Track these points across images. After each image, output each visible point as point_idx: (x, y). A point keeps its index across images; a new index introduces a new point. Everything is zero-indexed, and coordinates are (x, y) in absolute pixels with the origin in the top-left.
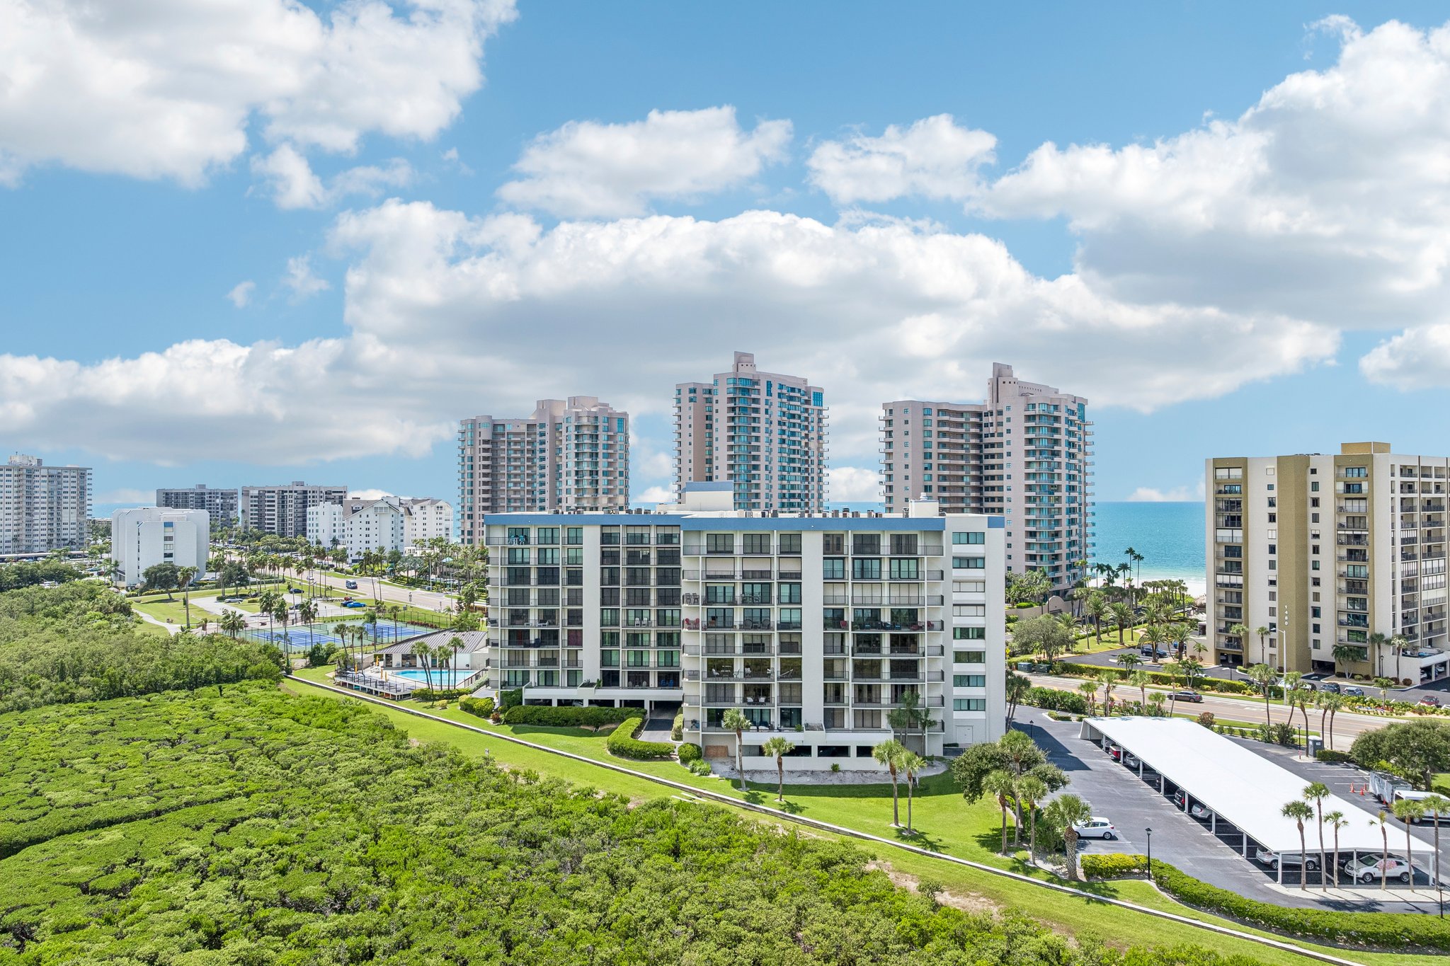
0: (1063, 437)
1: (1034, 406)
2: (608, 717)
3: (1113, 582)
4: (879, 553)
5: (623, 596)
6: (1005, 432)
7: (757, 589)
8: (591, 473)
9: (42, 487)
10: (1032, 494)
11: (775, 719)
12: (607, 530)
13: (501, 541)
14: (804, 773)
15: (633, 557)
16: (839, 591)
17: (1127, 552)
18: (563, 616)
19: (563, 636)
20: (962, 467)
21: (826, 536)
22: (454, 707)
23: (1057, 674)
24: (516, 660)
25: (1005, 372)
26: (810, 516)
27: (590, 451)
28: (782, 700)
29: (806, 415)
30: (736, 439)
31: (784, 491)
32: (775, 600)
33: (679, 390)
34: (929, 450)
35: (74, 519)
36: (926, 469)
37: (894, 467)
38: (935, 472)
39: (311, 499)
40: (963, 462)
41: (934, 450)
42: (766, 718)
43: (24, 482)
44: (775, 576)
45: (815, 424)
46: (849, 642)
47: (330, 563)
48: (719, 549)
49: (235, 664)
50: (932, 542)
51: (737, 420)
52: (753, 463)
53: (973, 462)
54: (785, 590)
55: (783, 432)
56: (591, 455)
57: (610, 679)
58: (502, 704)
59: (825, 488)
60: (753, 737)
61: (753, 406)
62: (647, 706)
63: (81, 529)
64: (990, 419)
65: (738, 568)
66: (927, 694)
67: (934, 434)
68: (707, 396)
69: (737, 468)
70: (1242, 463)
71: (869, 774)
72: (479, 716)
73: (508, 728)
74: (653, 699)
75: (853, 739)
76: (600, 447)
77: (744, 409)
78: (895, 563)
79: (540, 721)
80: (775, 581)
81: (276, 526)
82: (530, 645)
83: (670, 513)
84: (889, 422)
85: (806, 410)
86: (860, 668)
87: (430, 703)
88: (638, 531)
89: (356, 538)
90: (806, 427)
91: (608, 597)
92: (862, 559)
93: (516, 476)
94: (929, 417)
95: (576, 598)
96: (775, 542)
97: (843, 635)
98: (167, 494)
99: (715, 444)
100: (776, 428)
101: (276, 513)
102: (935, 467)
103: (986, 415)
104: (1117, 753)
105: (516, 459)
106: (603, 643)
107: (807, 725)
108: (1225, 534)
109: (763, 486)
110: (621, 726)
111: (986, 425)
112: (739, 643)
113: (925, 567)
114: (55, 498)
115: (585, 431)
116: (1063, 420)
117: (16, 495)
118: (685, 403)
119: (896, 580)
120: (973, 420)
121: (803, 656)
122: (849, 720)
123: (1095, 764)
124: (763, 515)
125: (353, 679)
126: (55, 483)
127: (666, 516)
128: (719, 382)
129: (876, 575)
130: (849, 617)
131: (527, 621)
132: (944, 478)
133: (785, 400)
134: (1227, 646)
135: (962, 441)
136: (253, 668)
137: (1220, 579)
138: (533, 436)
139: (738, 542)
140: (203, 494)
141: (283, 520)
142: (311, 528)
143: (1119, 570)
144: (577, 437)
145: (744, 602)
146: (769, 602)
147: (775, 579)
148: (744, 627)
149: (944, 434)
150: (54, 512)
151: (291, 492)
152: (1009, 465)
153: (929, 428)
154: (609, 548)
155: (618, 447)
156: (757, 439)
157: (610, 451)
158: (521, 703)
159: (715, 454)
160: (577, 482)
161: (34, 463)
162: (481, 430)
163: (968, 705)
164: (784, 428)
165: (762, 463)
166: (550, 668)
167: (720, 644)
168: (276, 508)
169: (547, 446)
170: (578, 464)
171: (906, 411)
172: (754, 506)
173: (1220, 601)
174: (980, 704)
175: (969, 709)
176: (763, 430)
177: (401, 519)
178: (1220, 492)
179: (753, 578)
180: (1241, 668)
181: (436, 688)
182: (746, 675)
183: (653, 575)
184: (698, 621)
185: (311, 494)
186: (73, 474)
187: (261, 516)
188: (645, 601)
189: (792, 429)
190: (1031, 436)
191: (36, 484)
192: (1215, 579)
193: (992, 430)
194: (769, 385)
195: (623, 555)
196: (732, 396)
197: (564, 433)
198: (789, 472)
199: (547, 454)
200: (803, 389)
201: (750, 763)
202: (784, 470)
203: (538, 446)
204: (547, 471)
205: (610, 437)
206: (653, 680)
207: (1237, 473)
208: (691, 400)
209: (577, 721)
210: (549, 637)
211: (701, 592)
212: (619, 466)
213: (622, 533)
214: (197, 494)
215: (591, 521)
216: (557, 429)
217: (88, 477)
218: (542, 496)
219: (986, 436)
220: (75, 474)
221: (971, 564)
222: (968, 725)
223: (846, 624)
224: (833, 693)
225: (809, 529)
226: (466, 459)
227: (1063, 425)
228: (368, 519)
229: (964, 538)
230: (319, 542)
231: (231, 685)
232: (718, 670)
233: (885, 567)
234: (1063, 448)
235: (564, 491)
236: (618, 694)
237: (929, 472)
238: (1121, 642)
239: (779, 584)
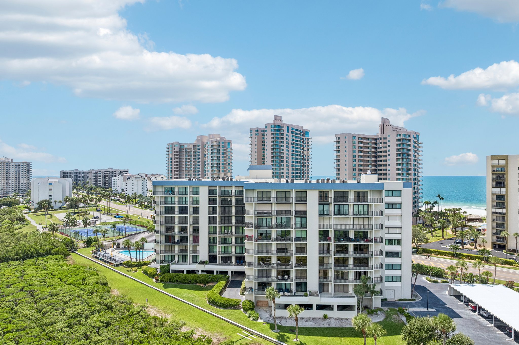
0: (412, 148)
1: (400, 135)
2: (210, 280)
3: (432, 209)
4: (348, 201)
5: (219, 220)
6: (387, 146)
7: (284, 220)
8: (217, 164)
9: (12, 170)
10: (399, 172)
11: (293, 287)
12: (211, 188)
13: (161, 194)
14: (309, 319)
15: (224, 201)
16: (327, 221)
17: (437, 196)
18: (190, 229)
19: (190, 239)
20: (368, 161)
21: (320, 192)
22: (140, 271)
23: (420, 254)
24: (168, 250)
25: (386, 121)
26: (310, 182)
27: (217, 155)
28: (296, 277)
29: (303, 141)
30: (274, 150)
31: (294, 171)
32: (293, 226)
33: (252, 131)
34: (355, 154)
35: (25, 182)
36: (354, 162)
37: (340, 161)
38: (357, 163)
39: (115, 174)
40: (369, 159)
41: (357, 154)
42: (288, 287)
43: (6, 168)
44: (293, 213)
45: (306, 144)
46: (332, 248)
47: (118, 198)
48: (264, 199)
49: (46, 248)
50: (376, 196)
51: (275, 142)
52: (281, 159)
53: (373, 159)
54: (298, 220)
55: (293, 147)
56: (217, 157)
57: (213, 259)
58: (161, 272)
59: (310, 170)
60: (282, 300)
61: (281, 136)
62: (230, 274)
63: (27, 185)
64: (380, 141)
65: (274, 209)
66: (374, 275)
67: (357, 147)
68: (263, 133)
69: (275, 161)
70: (505, 158)
71: (343, 321)
72: (150, 277)
73: (162, 284)
74: (233, 271)
75: (335, 301)
76: (221, 153)
77: (278, 138)
78: (356, 207)
79: (177, 281)
80: (293, 216)
81: (102, 184)
82: (174, 243)
83: (242, 180)
84: (338, 142)
85: (303, 139)
86: (338, 262)
87: (130, 269)
88: (226, 189)
89: (128, 189)
90: (303, 146)
91: (211, 220)
92: (339, 205)
93: (189, 165)
94: (355, 140)
95: (196, 220)
96: (293, 195)
97: (328, 244)
98: (64, 172)
99: (266, 152)
100: (290, 146)
101: (102, 179)
102: (357, 161)
103: (378, 139)
104: (475, 308)
105: (189, 159)
106: (209, 242)
107: (310, 292)
108: (497, 190)
109: (285, 169)
110: (217, 285)
111: (379, 144)
112: (274, 248)
113: (373, 208)
114: (18, 174)
115: (215, 147)
116: (412, 141)
117: (2, 172)
118: (254, 136)
119: (357, 215)
120: (373, 141)
121: (308, 256)
122: (332, 288)
123: (462, 313)
124: (287, 181)
125: (99, 255)
126: (18, 168)
127: (240, 182)
128: (268, 127)
129: (346, 213)
130: (332, 235)
131: (174, 231)
132: (361, 165)
133: (294, 134)
134: (497, 241)
135: (368, 150)
136: (55, 250)
137: (494, 210)
138: (195, 150)
139: (274, 195)
140: (77, 172)
141: (104, 182)
142: (114, 185)
143: (434, 204)
144: (212, 150)
145: (277, 227)
146: (290, 227)
147: (293, 215)
148: (276, 240)
149: (361, 147)
150: (17, 178)
151: (107, 171)
152: (389, 160)
153: (355, 145)
154: (212, 197)
155: (228, 154)
156: (283, 150)
157: (224, 155)
158: (169, 272)
159: (266, 156)
160: (212, 167)
161: (10, 161)
162: (175, 147)
163: (392, 279)
164: (294, 145)
165: (285, 160)
166: (184, 254)
167: (264, 248)
168: (102, 178)
169: (200, 154)
170: (212, 160)
171: (345, 137)
172: (282, 177)
173: (494, 220)
174: (398, 279)
175: (392, 281)
176: (285, 146)
177: (146, 182)
178: (494, 171)
179: (281, 214)
180: (505, 251)
181: (134, 260)
182: (277, 264)
183: (233, 210)
184: (252, 236)
185: (115, 173)
186: (24, 165)
187: (96, 181)
188: (229, 222)
189: (297, 146)
190: (399, 147)
191: (10, 168)
192: (492, 210)
193: (381, 145)
194: (288, 128)
195: (219, 200)
196: (273, 132)
197: (207, 149)
198: (296, 163)
199: (200, 157)
200: (301, 130)
201: (280, 313)
202: (294, 163)
203: (197, 154)
204: (200, 163)
205: (224, 150)
206: (233, 260)
207: (503, 162)
208: (256, 135)
209: (196, 281)
210: (184, 239)
211: (254, 221)
212: (228, 161)
213: (218, 189)
214: (74, 172)
215: (204, 184)
216: (204, 147)
217: (30, 166)
218: (199, 173)
219: (379, 148)
220: (25, 165)
221: (394, 206)
222: (393, 289)
223: (330, 239)
224: (324, 275)
225: (311, 189)
226: (169, 159)
227: (412, 143)
228: (133, 182)
229: (390, 193)
230: (117, 191)
231: (42, 258)
232: (263, 262)
233: (351, 209)
234: (412, 153)
235: (207, 171)
236: (215, 268)
237: (355, 163)
238: (443, 237)
239: (295, 217)
